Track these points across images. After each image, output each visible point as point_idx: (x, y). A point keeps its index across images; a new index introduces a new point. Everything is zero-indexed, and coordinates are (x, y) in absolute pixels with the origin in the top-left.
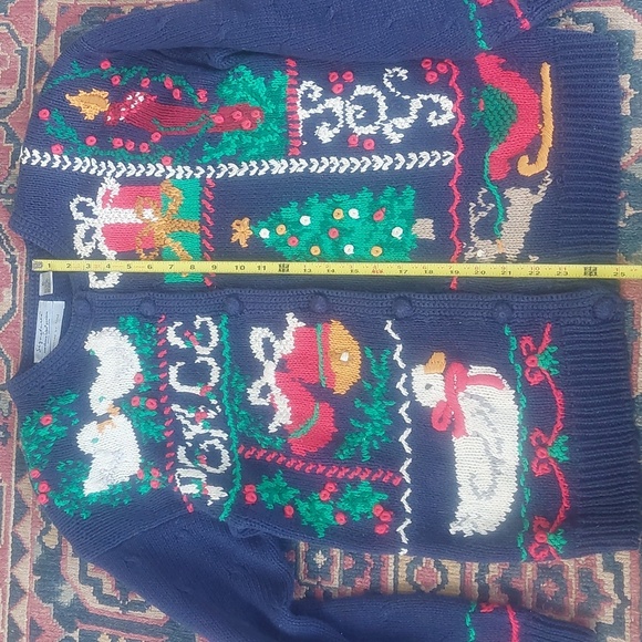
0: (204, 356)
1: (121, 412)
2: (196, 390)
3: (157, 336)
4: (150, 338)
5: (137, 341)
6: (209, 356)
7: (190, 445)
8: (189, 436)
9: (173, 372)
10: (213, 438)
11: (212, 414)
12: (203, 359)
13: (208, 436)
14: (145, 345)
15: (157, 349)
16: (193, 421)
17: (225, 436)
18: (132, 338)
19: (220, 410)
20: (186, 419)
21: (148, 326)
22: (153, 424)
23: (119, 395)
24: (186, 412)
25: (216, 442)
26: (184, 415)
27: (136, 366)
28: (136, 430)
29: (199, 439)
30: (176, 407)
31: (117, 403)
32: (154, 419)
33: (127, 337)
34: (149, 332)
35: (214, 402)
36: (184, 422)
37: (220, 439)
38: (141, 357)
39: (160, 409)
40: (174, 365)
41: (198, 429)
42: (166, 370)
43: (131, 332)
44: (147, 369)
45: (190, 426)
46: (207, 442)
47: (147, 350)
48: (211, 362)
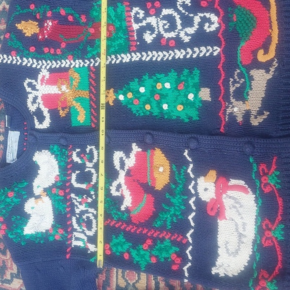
0: (90, 168)
1: (47, 195)
2: (84, 186)
3: (67, 156)
4: (64, 157)
5: (59, 159)
6: (92, 168)
7: (78, 216)
8: (77, 211)
9: (74, 176)
10: (89, 213)
11: (90, 200)
12: (89, 169)
13: (87, 212)
14: (62, 161)
15: (68, 163)
16: (80, 203)
17: (95, 212)
18: (56, 156)
19: (94, 198)
20: (77, 202)
21: (64, 150)
22: (61, 204)
23: (46, 186)
24: (77, 198)
25: (90, 215)
26: (76, 199)
27: (57, 172)
28: (53, 206)
29: (83, 213)
30: (73, 195)
31: (45, 190)
32: (62, 201)
33: (54, 156)
34: (65, 153)
35: (92, 193)
36: (76, 203)
37: (93, 213)
38: (60, 167)
39: (65, 196)
40: (75, 173)
41: (82, 208)
42: (70, 175)
43: (56, 153)
44: (62, 174)
45: (79, 206)
46: (86, 215)
47: (63, 164)
48: (93, 171)
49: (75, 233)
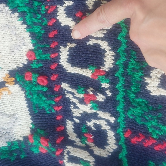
0: (97, 38)
1: (16, 82)
2: (87, 73)
3: (46, 15)
4: (39, 16)
5: (28, 19)
6: (102, 39)
7: (77, 121)
8: (76, 113)
9: (64, 54)
10: (100, 118)
11: (100, 98)
12: (96, 42)
13: (95, 116)
14: (35, 24)
15: (48, 29)
16: (82, 101)
17: (112, 120)
18: (22, 15)
19: (109, 94)
20: (74, 97)
21: (36, 4)
22: (44, 98)
23: (14, 67)
24: (75, 91)
25: (103, 123)
26: (73, 94)
27: (28, 44)
28: (29, 101)
29: (86, 117)
30: (65, 86)
31: (12, 73)
32: (45, 94)
33: (17, 14)
34: (39, 10)
35: (105, 85)
36: (73, 100)
37: (108, 121)
38: (33, 35)
39: (50, 86)
40: (65, 46)
41: (86, 108)
42: (57, 50)
43: (21, 9)
44: (39, 48)
45: (79, 105)
46: (94, 121)
47: (37, 29)
48: (104, 45)
49: (69, 148)
